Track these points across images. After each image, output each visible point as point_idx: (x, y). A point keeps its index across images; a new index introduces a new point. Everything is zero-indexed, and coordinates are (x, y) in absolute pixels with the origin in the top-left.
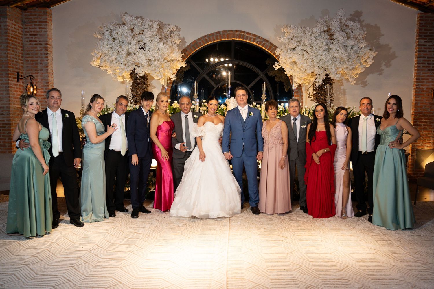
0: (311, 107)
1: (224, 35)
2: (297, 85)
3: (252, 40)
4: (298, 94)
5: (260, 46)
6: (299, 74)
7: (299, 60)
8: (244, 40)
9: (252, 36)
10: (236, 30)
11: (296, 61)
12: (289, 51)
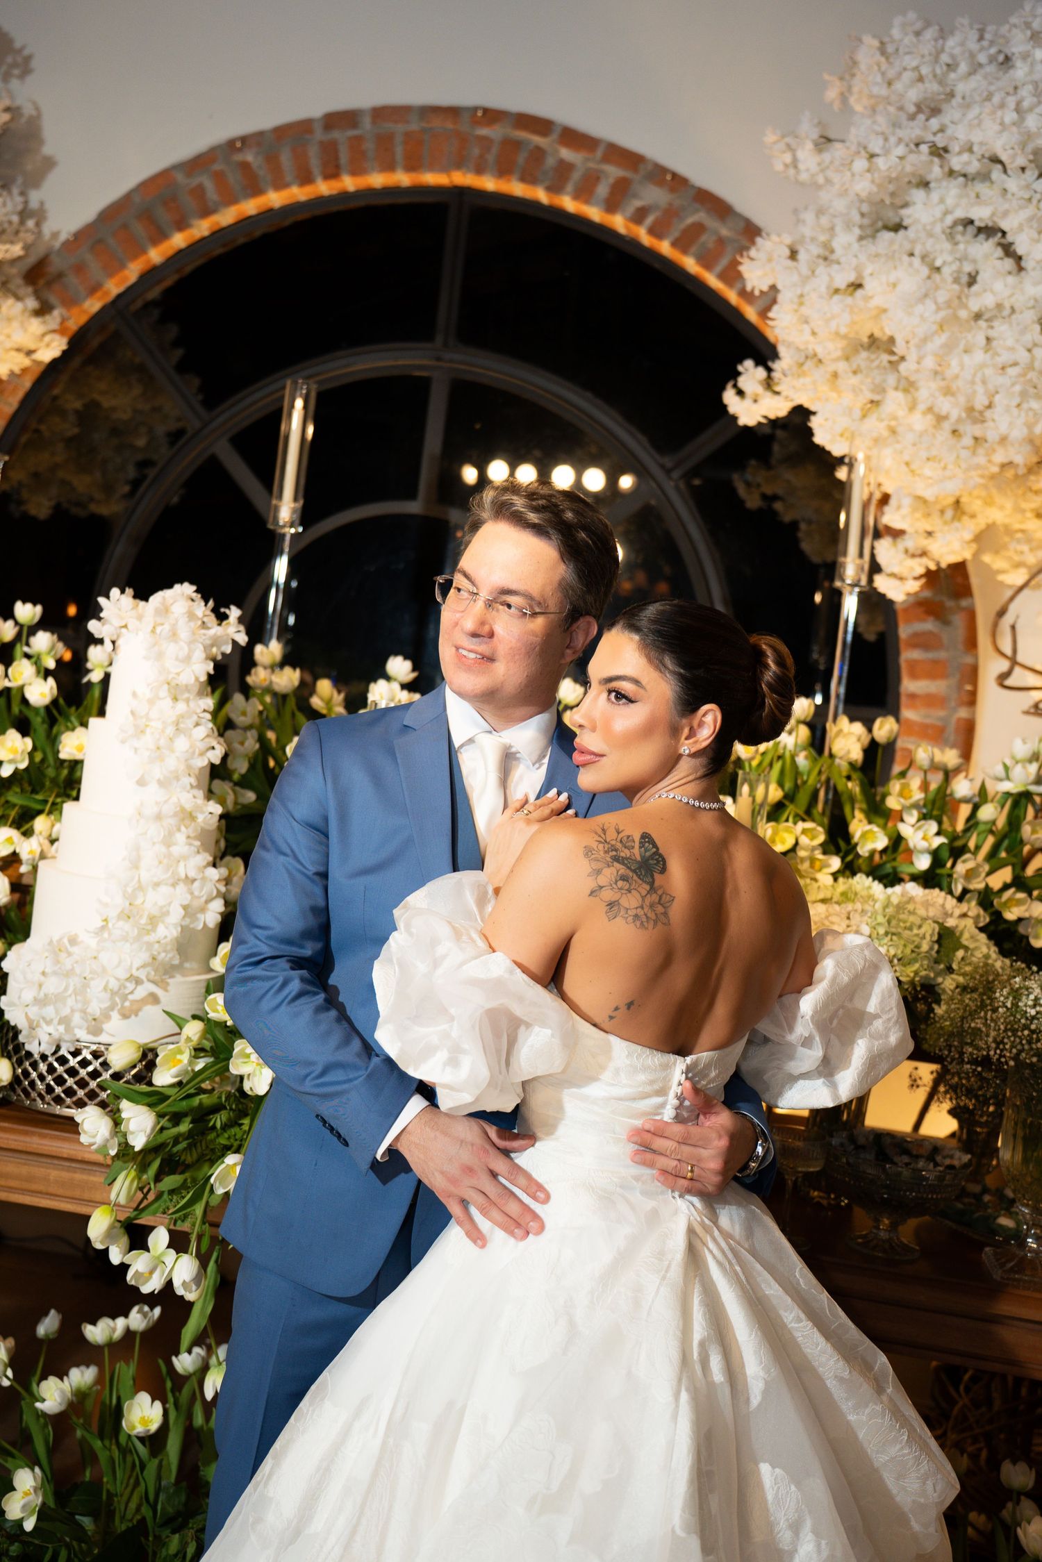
0: (999, 770)
1: (385, 142)
2: (919, 567)
3: (602, 190)
4: (930, 655)
5: (665, 248)
6: (927, 471)
7: (919, 309)
8: (542, 196)
9: (606, 159)
10: (476, 109)
11: (897, 325)
12: (844, 240)
